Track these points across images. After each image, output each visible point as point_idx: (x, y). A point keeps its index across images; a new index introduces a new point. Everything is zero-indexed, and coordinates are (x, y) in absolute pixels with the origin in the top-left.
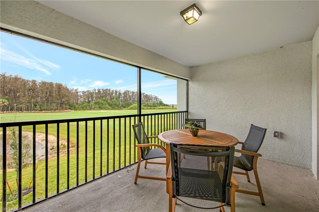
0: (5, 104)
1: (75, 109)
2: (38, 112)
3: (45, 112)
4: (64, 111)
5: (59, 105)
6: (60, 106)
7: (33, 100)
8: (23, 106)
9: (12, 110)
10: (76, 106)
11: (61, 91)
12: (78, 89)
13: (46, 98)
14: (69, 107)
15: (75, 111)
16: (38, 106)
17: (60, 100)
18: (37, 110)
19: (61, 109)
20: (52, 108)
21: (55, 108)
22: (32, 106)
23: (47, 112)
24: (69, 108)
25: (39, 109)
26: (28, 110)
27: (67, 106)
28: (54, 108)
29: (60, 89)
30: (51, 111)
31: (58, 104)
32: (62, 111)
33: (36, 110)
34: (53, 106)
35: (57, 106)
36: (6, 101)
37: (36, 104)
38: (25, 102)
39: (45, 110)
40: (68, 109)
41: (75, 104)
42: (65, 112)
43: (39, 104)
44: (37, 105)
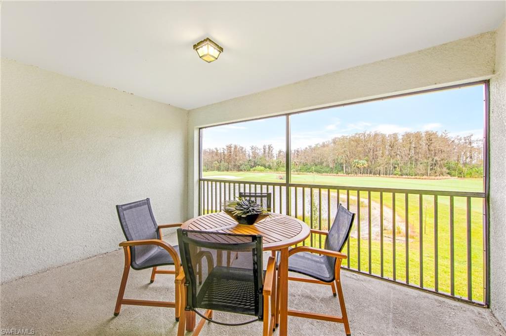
0: (365, 166)
1: (461, 175)
2: (397, 177)
3: (406, 178)
4: (438, 177)
5: (429, 168)
6: (431, 169)
7: (392, 161)
8: (381, 168)
9: (371, 173)
10: (464, 168)
11: (433, 144)
12: (472, 135)
13: (409, 157)
14: (448, 171)
15: (459, 180)
16: (398, 169)
17: (430, 159)
18: (397, 174)
19: (432, 174)
20: (418, 172)
21: (424, 172)
22: (391, 169)
23: (409, 178)
24: (448, 173)
25: (400, 173)
26: (386, 174)
27: (445, 170)
28: (421, 172)
29: (431, 140)
30: (416, 177)
31: (428, 166)
32: (433, 177)
33: (395, 175)
34: (420, 169)
35: (426, 170)
36: (366, 162)
37: (396, 166)
38: (383, 163)
39: (407, 175)
40: (444, 174)
41: (461, 166)
42: (437, 179)
43: (400, 165)
44: (396, 168)
